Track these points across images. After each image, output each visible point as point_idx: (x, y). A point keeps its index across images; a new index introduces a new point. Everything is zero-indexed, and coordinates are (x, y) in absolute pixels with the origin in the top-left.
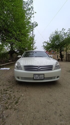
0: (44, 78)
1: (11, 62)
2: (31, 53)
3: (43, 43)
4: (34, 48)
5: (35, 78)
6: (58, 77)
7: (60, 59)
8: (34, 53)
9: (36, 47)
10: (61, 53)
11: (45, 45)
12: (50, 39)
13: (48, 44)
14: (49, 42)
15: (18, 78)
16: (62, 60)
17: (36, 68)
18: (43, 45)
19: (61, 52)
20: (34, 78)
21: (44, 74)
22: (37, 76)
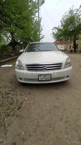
0: (51, 78)
1: (13, 56)
2: (37, 45)
3: (53, 29)
4: (40, 37)
5: (40, 79)
6: (68, 77)
7: (73, 49)
8: (40, 44)
9: (43, 36)
10: (74, 42)
11: (56, 31)
12: (62, 24)
13: (59, 30)
14: (60, 27)
15: (21, 79)
16: (75, 52)
17: (41, 67)
18: (53, 33)
19: (75, 40)
20: (38, 79)
21: (51, 75)
22: (42, 77)
